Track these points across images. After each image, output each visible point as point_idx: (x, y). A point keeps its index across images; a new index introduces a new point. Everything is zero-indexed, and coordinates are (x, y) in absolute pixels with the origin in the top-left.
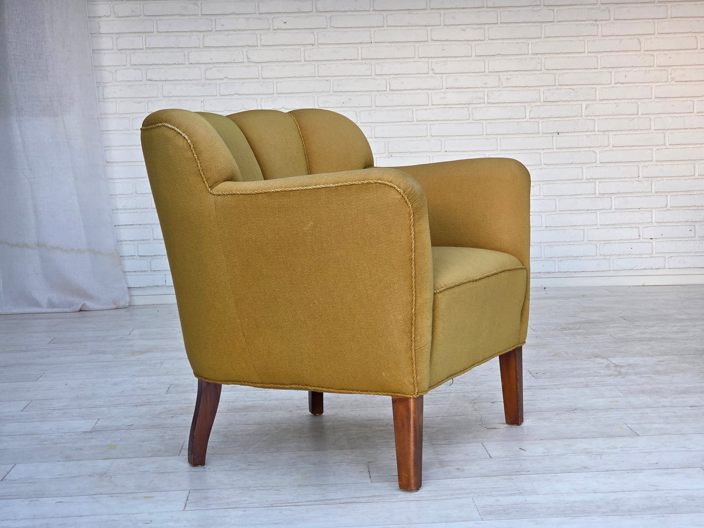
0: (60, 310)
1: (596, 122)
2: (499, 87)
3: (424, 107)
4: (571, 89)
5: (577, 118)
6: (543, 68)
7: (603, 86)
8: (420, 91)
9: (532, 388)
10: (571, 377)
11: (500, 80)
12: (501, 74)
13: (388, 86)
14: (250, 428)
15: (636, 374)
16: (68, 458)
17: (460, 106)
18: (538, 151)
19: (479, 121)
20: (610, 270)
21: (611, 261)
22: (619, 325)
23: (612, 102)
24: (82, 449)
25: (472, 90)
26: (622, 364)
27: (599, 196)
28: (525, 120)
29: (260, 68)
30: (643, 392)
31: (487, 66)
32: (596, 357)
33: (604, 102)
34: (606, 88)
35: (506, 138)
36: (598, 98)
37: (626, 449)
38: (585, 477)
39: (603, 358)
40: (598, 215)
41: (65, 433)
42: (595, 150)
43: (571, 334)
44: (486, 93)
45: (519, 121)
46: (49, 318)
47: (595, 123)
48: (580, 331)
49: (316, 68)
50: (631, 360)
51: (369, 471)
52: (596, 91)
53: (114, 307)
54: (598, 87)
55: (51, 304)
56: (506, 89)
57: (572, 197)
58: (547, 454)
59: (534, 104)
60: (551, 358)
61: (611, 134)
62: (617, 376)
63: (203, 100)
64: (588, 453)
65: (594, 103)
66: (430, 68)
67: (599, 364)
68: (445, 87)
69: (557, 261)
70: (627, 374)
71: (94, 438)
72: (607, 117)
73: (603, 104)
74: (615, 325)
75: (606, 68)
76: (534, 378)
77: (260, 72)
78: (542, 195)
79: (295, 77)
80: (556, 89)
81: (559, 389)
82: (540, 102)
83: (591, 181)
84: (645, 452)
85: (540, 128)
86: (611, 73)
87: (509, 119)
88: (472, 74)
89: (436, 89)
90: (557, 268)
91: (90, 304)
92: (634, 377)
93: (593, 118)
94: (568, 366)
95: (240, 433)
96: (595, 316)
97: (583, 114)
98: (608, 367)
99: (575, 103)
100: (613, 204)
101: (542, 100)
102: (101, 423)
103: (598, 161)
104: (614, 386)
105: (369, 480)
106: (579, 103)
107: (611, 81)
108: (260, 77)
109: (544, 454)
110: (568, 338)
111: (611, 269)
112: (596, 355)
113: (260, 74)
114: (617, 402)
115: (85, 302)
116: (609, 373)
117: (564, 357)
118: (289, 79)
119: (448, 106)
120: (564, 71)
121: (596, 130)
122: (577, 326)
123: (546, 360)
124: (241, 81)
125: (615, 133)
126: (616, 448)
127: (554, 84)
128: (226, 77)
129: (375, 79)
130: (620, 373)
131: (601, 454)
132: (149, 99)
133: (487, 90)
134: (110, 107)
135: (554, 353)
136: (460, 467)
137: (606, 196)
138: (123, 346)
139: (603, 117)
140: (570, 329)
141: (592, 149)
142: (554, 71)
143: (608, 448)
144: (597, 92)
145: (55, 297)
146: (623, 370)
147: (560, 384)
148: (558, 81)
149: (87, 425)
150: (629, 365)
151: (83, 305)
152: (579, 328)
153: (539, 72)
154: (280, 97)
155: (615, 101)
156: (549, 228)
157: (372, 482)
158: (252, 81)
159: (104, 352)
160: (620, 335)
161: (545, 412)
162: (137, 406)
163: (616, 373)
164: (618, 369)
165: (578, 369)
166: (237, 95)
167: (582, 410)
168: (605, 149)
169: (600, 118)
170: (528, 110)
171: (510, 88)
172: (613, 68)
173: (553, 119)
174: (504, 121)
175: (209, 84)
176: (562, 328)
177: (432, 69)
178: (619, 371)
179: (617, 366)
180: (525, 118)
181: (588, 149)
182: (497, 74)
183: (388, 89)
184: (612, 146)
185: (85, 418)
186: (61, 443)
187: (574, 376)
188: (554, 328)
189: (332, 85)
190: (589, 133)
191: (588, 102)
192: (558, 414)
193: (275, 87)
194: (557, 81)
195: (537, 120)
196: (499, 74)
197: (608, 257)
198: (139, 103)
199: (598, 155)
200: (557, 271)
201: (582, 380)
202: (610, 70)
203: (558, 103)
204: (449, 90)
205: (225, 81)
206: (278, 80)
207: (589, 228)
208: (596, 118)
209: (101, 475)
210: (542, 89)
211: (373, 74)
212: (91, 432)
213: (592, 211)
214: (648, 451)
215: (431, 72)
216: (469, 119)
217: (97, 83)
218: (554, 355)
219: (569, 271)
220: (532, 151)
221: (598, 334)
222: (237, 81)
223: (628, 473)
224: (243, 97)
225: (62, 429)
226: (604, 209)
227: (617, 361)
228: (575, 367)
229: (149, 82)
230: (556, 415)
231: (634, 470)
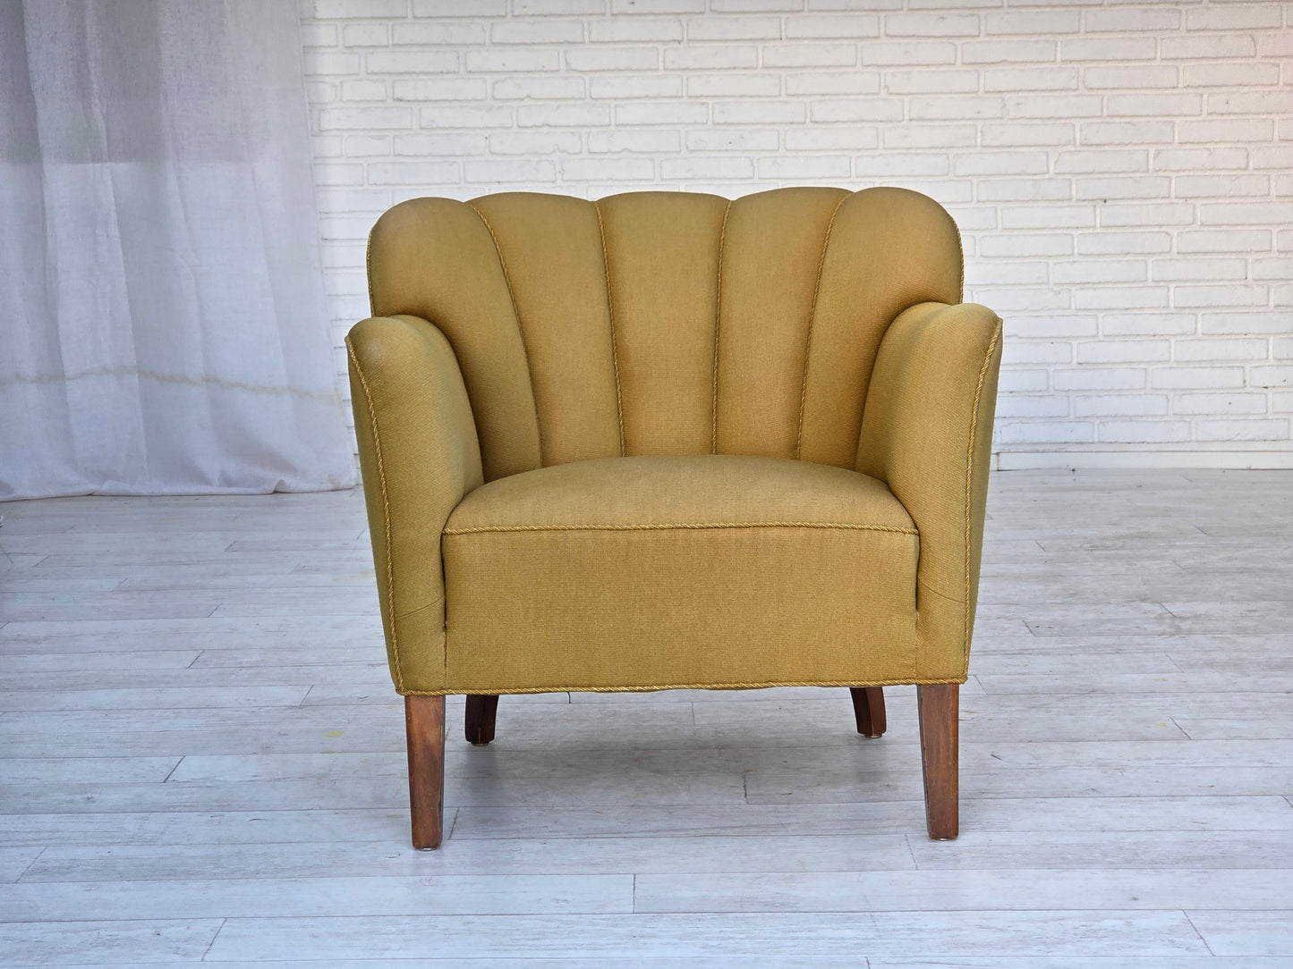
0: (242, 490)
1: (1173, 181)
2: (1002, 118)
3: (871, 153)
4: (1129, 123)
5: (1138, 175)
6: (1081, 85)
7: (1188, 119)
8: (864, 124)
9: (1025, 652)
10: (1094, 635)
11: (1005, 105)
12: (1007, 96)
13: (809, 115)
14: (557, 709)
15: (1206, 632)
16: (266, 749)
17: (933, 151)
18: (1069, 232)
19: (966, 178)
20: (1190, 441)
21: (1193, 425)
22: (1192, 543)
23: (1202, 146)
24: (288, 735)
25: (955, 123)
26: (1184, 615)
27: (1175, 311)
28: (1047, 176)
29: (587, 82)
30: (1211, 665)
31: (982, 81)
32: (1143, 600)
33: (1188, 146)
34: (1192, 122)
35: (1013, 208)
36: (1176, 140)
37: (1166, 761)
38: (1091, 806)
39: (1154, 602)
40: (1173, 345)
41: (260, 708)
42: (1169, 230)
43: (1106, 558)
44: (979, 128)
45: (1035, 177)
46: (223, 505)
47: (1170, 183)
48: (1122, 552)
49: (685, 82)
50: (1201, 608)
51: (745, 786)
52: (1173, 127)
53: (331, 486)
54: (1177, 120)
55: (227, 481)
56: (1015, 122)
57: (1127, 312)
58: (1035, 766)
59: (1064, 149)
60: (1066, 600)
61: (1198, 203)
62: (1172, 635)
63: (490, 136)
64: (1101, 765)
65: (1170, 148)
66: (883, 84)
67: (1145, 613)
68: (907, 117)
69: (1096, 423)
70: (1190, 632)
71: (306, 718)
72: (1191, 173)
73: (1185, 150)
74: (1185, 543)
75: (1192, 87)
76: (1030, 634)
77: (588, 87)
78: (1073, 307)
79: (647, 97)
80: (1102, 123)
81: (1071, 655)
82: (1075, 145)
83: (1161, 284)
84: (1196, 767)
85: (1074, 192)
86: (1202, 95)
87: (1019, 174)
88: (956, 96)
89: (891, 121)
90: (1096, 436)
91: (291, 482)
92: (1200, 638)
93: (1167, 174)
94: (1091, 616)
95: (540, 717)
96: (1153, 526)
97: (1151, 167)
98: (1160, 618)
99: (1136, 148)
100: (1199, 325)
101: (1078, 143)
102: (317, 693)
103: (1175, 250)
104: (1165, 652)
105: (743, 801)
106: (1143, 147)
107: (1201, 110)
108: (588, 97)
109: (1031, 766)
110: (1101, 564)
111: (1193, 438)
112: (1143, 597)
113: (588, 93)
114: (1164, 680)
115: (282, 478)
116: (1159, 629)
117: (1087, 598)
118: (638, 101)
119: (913, 151)
120: (1118, 92)
121: (1173, 195)
122: (1119, 543)
123: (1056, 603)
124: (554, 103)
125: (1205, 201)
126: (1150, 759)
127: (1099, 114)
128: (529, 97)
129: (786, 102)
130: (1178, 631)
131: (1122, 769)
132: (397, 133)
133: (980, 123)
134: (331, 146)
135: (1072, 592)
136: (890, 783)
137: (1187, 311)
138: (348, 560)
139: (1186, 174)
140: (1106, 548)
141: (1163, 229)
142: (1100, 92)
143: (1137, 759)
144: (1176, 129)
145: (233, 467)
146: (1185, 625)
147: (1075, 647)
148: (1108, 108)
149: (293, 695)
150: (1196, 616)
151: (279, 483)
152: (1122, 548)
153: (1074, 93)
154: (620, 131)
155: (1207, 146)
156: (1083, 366)
157: (748, 803)
158: (573, 102)
159: (317, 570)
160: (1191, 562)
161: (1043, 696)
162: (372, 665)
163: (1173, 630)
164: (1177, 622)
165: (1109, 620)
166: (548, 127)
167: (1104, 692)
168: (1187, 230)
169: (1180, 174)
170: (1053, 158)
171: (1023, 121)
172: (1204, 87)
173: (1096, 176)
174: (1009, 178)
175: (501, 108)
176: (1092, 547)
177: (886, 87)
178: (1176, 627)
179: (1174, 616)
180: (1048, 173)
181: (1156, 229)
182: (999, 95)
183: (808, 120)
184: (1199, 223)
185: (290, 683)
186: (253, 724)
187: (1100, 634)
188: (1078, 545)
189: (711, 112)
190: (1158, 201)
191: (1159, 147)
192: (1063, 699)
193: (613, 115)
194: (1105, 110)
195: (1069, 177)
196: (1004, 95)
197: (1187, 419)
198: (380, 138)
199: (1174, 240)
200: (1097, 440)
201: (1112, 640)
202: (1201, 90)
203: (1107, 148)
204: (914, 123)
205: (527, 102)
206: (618, 102)
207: (1155, 367)
208: (1173, 175)
209: (319, 779)
210: (1078, 123)
211: (783, 93)
212: (301, 707)
213: (1162, 338)
214: (1200, 765)
215: (884, 92)
216: (947, 175)
217: (309, 103)
218: (1073, 595)
219: (1120, 440)
220: (1058, 232)
221: (1153, 558)
222: (548, 102)
223: (1161, 800)
224: (557, 130)
225: (255, 700)
226: (1182, 334)
227: (1178, 608)
228: (1104, 618)
229: (397, 103)
230: (1060, 700)
231: (1172, 797)
